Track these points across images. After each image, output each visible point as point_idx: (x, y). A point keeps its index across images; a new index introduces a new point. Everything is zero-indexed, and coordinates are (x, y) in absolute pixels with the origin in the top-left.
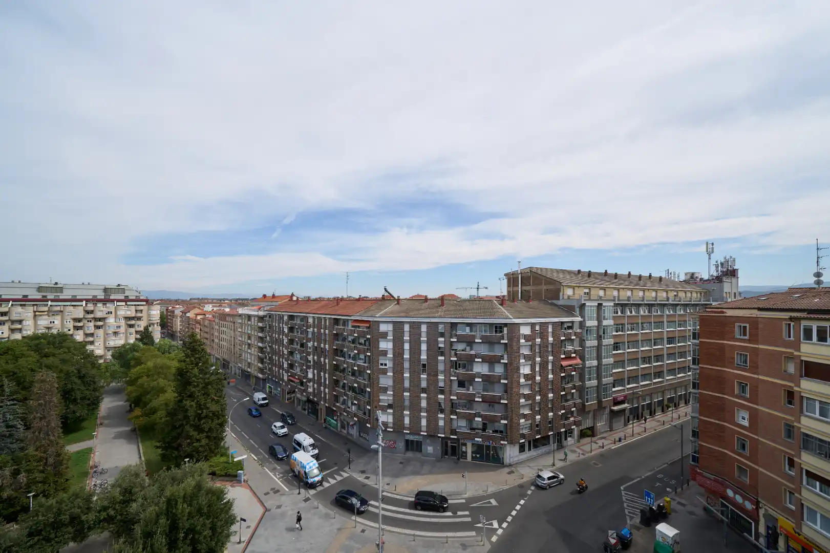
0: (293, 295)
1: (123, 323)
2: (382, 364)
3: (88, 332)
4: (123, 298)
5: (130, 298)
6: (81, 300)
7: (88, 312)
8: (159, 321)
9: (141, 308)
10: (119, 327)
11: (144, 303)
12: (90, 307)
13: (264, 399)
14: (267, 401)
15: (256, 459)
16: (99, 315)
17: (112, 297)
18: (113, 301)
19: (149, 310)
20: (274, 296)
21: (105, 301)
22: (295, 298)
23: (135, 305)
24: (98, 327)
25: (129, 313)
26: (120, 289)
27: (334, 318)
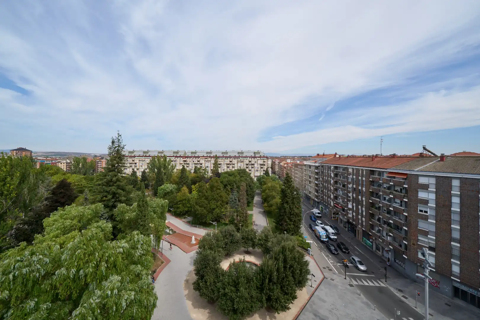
0: (336, 154)
1: (259, 166)
2: (421, 211)
3: (250, 169)
4: (259, 156)
5: (262, 156)
6: (248, 157)
7: (250, 162)
8: (271, 166)
9: (265, 160)
10: (258, 168)
11: (266, 158)
12: (250, 160)
13: (319, 213)
14: (320, 215)
15: (317, 245)
16: (253, 163)
17: (256, 156)
18: (256, 157)
19: (267, 161)
20: (324, 155)
21: (255, 157)
22: (337, 156)
23: (263, 159)
24: (252, 168)
25: (261, 162)
26: (258, 153)
27: (370, 170)
